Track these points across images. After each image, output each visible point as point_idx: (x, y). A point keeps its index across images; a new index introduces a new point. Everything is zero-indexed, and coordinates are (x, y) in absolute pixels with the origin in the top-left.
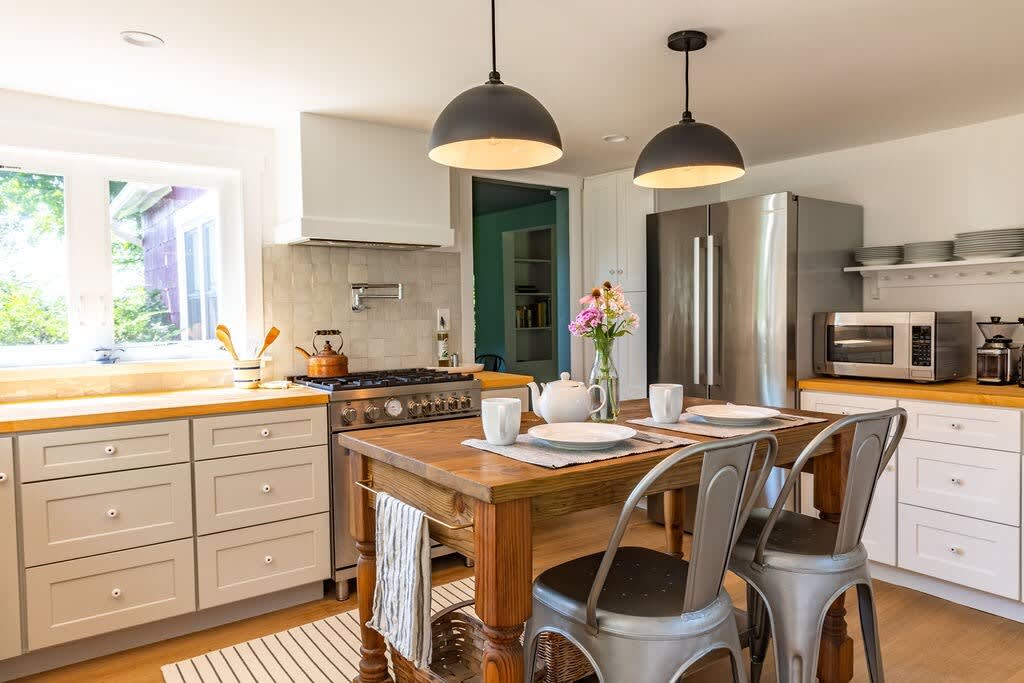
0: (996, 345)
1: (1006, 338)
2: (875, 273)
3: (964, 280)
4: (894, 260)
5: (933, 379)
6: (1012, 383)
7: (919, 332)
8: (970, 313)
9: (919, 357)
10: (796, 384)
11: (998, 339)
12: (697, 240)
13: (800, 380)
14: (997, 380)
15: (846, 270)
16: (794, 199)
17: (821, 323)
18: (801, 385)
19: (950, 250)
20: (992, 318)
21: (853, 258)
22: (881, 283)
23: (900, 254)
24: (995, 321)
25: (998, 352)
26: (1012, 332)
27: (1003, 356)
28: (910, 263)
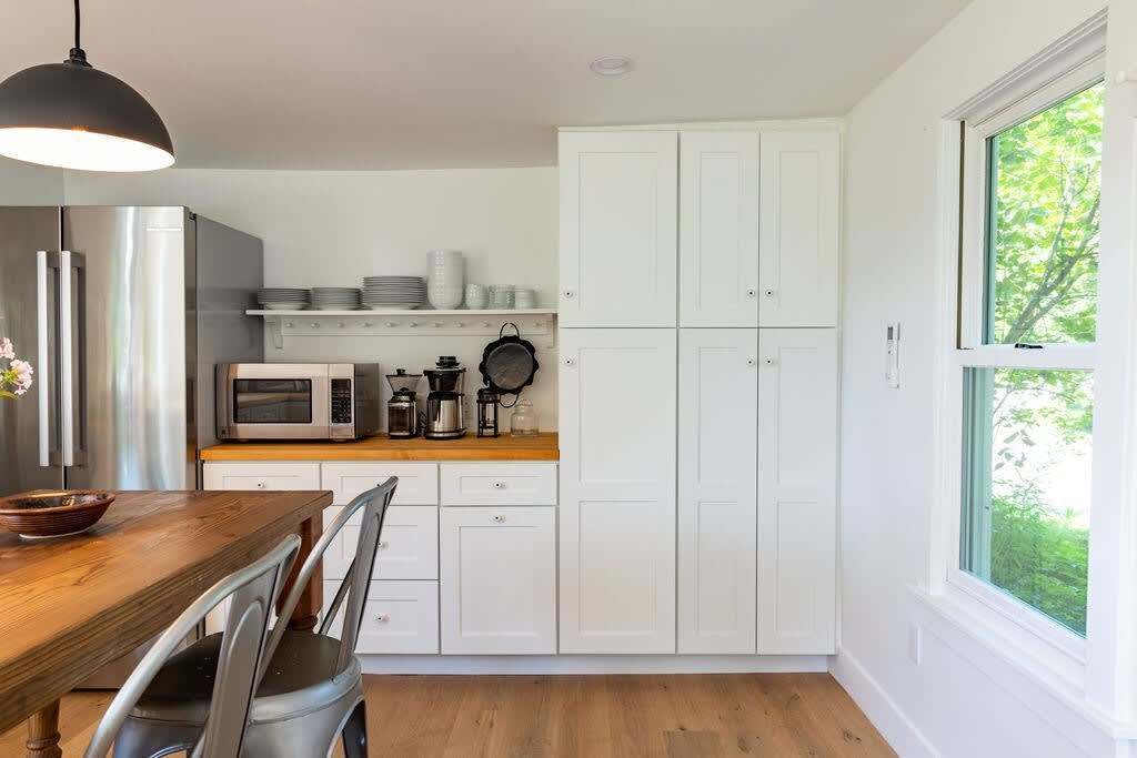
0: (404, 398)
1: (411, 390)
2: (277, 319)
3: (370, 331)
4: (298, 305)
5: (353, 437)
6: (417, 435)
7: (338, 385)
8: (377, 365)
9: (339, 412)
10: (197, 455)
11: (404, 391)
12: (42, 256)
13: (204, 448)
14: (407, 434)
15: (249, 312)
16: (191, 218)
17: (223, 377)
18: (204, 455)
19: (358, 299)
20: (399, 371)
21: (256, 298)
22: (284, 331)
23: (307, 298)
24: (401, 373)
25: (407, 405)
26: (416, 383)
27: (411, 408)
28: (318, 309)
